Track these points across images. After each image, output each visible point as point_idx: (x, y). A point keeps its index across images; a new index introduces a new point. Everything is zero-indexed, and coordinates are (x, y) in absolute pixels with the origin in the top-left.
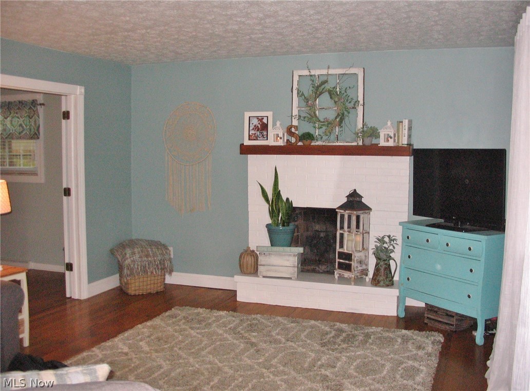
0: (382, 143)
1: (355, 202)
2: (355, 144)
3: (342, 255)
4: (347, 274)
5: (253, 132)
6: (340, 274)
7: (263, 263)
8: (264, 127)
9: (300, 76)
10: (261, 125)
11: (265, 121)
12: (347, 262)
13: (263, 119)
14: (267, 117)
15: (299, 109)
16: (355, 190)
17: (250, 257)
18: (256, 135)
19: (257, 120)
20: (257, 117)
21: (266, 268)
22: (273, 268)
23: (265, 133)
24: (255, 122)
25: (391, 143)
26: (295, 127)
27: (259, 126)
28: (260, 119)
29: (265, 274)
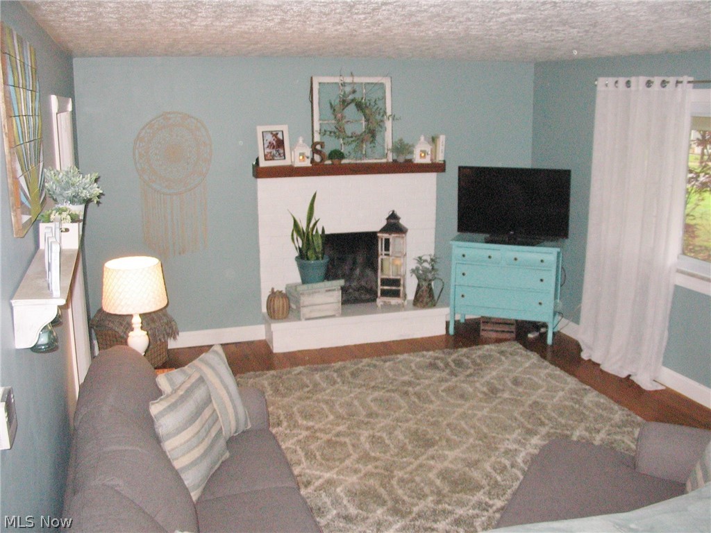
0: (418, 160)
1: (394, 225)
2: (384, 161)
3: (385, 282)
4: (394, 301)
5: (268, 150)
6: (385, 302)
7: (306, 303)
8: (280, 144)
9: (320, 83)
10: (276, 142)
11: (280, 136)
12: (394, 288)
13: (277, 134)
14: (283, 132)
15: (321, 122)
16: (393, 212)
17: (281, 299)
18: (272, 154)
19: (271, 136)
20: (271, 132)
21: (310, 308)
22: (318, 307)
23: (281, 151)
24: (270, 138)
25: (427, 160)
26: (318, 143)
27: (275, 143)
28: (275, 135)
29: (307, 316)
